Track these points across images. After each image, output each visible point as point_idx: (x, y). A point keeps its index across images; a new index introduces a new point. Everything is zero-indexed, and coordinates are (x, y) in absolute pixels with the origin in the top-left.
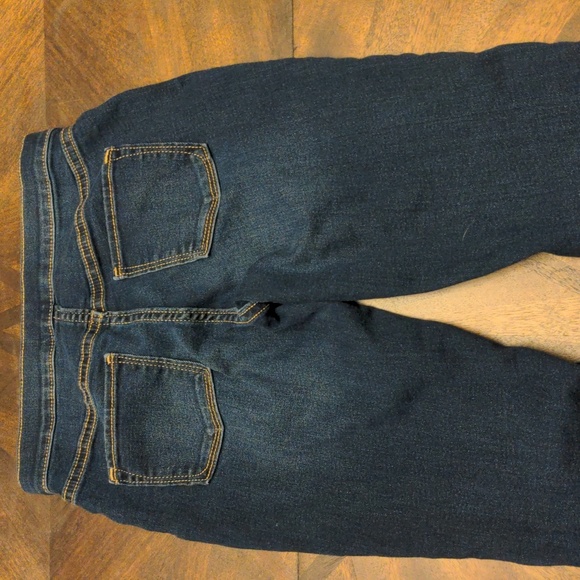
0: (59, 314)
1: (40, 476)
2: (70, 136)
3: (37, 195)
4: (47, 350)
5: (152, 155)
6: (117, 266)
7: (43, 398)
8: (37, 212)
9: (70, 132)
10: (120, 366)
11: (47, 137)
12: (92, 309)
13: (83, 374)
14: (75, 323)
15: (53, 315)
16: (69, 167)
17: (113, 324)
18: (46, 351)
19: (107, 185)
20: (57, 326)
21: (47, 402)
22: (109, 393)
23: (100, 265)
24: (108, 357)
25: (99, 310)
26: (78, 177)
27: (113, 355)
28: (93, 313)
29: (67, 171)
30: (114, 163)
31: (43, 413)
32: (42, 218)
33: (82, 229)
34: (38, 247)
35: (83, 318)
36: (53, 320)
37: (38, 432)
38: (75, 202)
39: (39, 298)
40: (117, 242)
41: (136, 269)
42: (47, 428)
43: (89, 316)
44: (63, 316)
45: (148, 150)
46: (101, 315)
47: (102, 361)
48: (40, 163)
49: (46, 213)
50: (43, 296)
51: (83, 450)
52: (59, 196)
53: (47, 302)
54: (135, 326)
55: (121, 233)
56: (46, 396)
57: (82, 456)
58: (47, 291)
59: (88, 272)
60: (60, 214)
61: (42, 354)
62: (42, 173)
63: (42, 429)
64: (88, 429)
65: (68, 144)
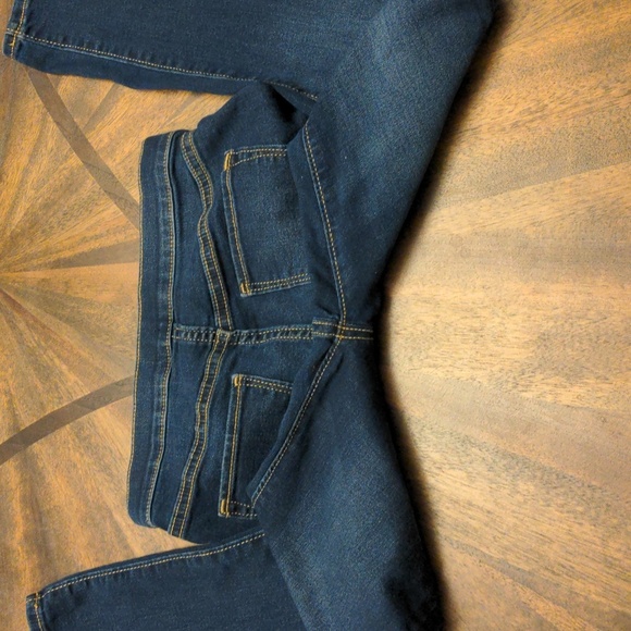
0: (178, 333)
1: (144, 509)
2: (190, 141)
3: (157, 204)
4: (163, 372)
5: (268, 159)
6: (243, 281)
7: (154, 425)
8: (157, 223)
9: (190, 136)
10: (248, 389)
11: (169, 140)
12: (218, 327)
13: (205, 395)
14: (197, 342)
15: (172, 334)
16: (190, 174)
17: (241, 343)
18: (161, 373)
19: (227, 194)
20: (176, 346)
21: (158, 428)
22: (233, 417)
23: (225, 279)
24: (236, 379)
25: (225, 328)
26: (200, 184)
27: (241, 376)
28: (219, 332)
29: (189, 178)
30: (232, 169)
31: (152, 440)
32: (162, 229)
33: (205, 240)
34: (158, 261)
35: (207, 336)
36: (172, 339)
37: (146, 462)
38: (198, 212)
39: (157, 315)
40: (241, 256)
41: (266, 285)
42: (155, 457)
43: (214, 335)
44: (183, 335)
45: (264, 152)
46: (228, 334)
47: (229, 383)
48: (161, 169)
49: (166, 223)
50: (161, 314)
51: (187, 483)
52: (180, 204)
53: (166, 320)
54: (269, 345)
55: (243, 246)
56: (156, 420)
57: (187, 490)
58: (165, 307)
59: (211, 287)
60: (181, 225)
61: (157, 376)
62: (163, 179)
63: (151, 457)
64: (194, 460)
65: (188, 149)
